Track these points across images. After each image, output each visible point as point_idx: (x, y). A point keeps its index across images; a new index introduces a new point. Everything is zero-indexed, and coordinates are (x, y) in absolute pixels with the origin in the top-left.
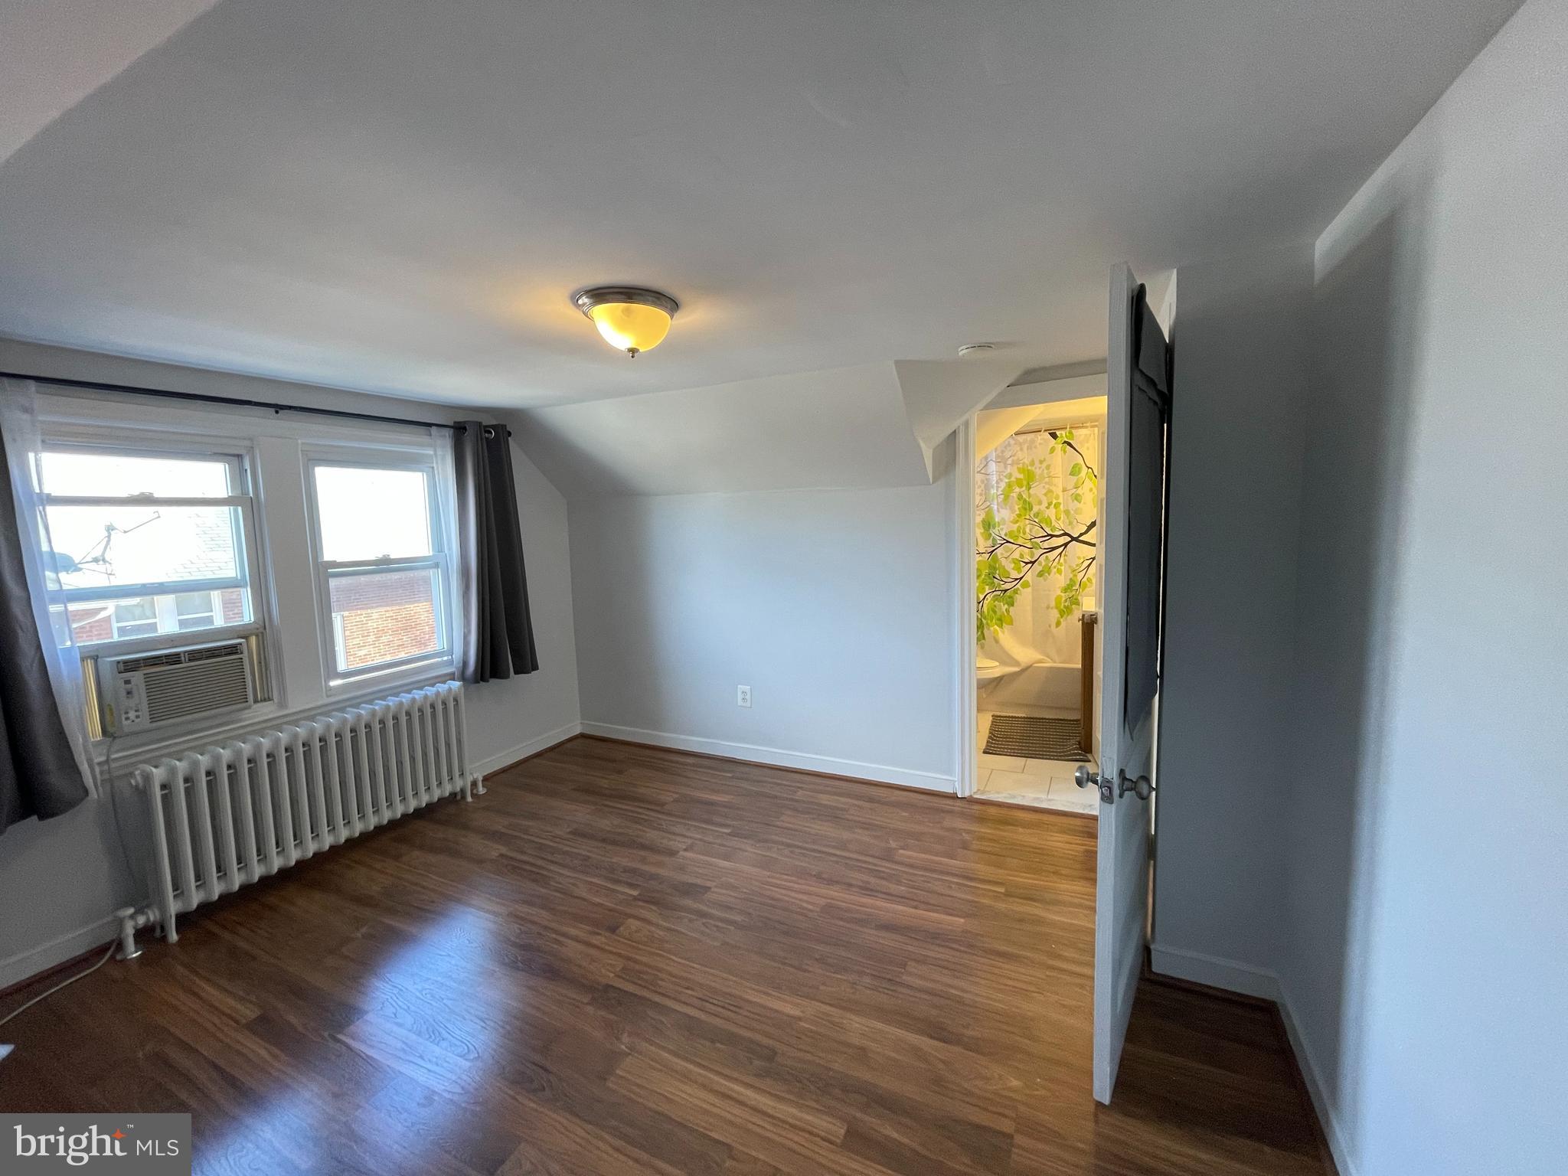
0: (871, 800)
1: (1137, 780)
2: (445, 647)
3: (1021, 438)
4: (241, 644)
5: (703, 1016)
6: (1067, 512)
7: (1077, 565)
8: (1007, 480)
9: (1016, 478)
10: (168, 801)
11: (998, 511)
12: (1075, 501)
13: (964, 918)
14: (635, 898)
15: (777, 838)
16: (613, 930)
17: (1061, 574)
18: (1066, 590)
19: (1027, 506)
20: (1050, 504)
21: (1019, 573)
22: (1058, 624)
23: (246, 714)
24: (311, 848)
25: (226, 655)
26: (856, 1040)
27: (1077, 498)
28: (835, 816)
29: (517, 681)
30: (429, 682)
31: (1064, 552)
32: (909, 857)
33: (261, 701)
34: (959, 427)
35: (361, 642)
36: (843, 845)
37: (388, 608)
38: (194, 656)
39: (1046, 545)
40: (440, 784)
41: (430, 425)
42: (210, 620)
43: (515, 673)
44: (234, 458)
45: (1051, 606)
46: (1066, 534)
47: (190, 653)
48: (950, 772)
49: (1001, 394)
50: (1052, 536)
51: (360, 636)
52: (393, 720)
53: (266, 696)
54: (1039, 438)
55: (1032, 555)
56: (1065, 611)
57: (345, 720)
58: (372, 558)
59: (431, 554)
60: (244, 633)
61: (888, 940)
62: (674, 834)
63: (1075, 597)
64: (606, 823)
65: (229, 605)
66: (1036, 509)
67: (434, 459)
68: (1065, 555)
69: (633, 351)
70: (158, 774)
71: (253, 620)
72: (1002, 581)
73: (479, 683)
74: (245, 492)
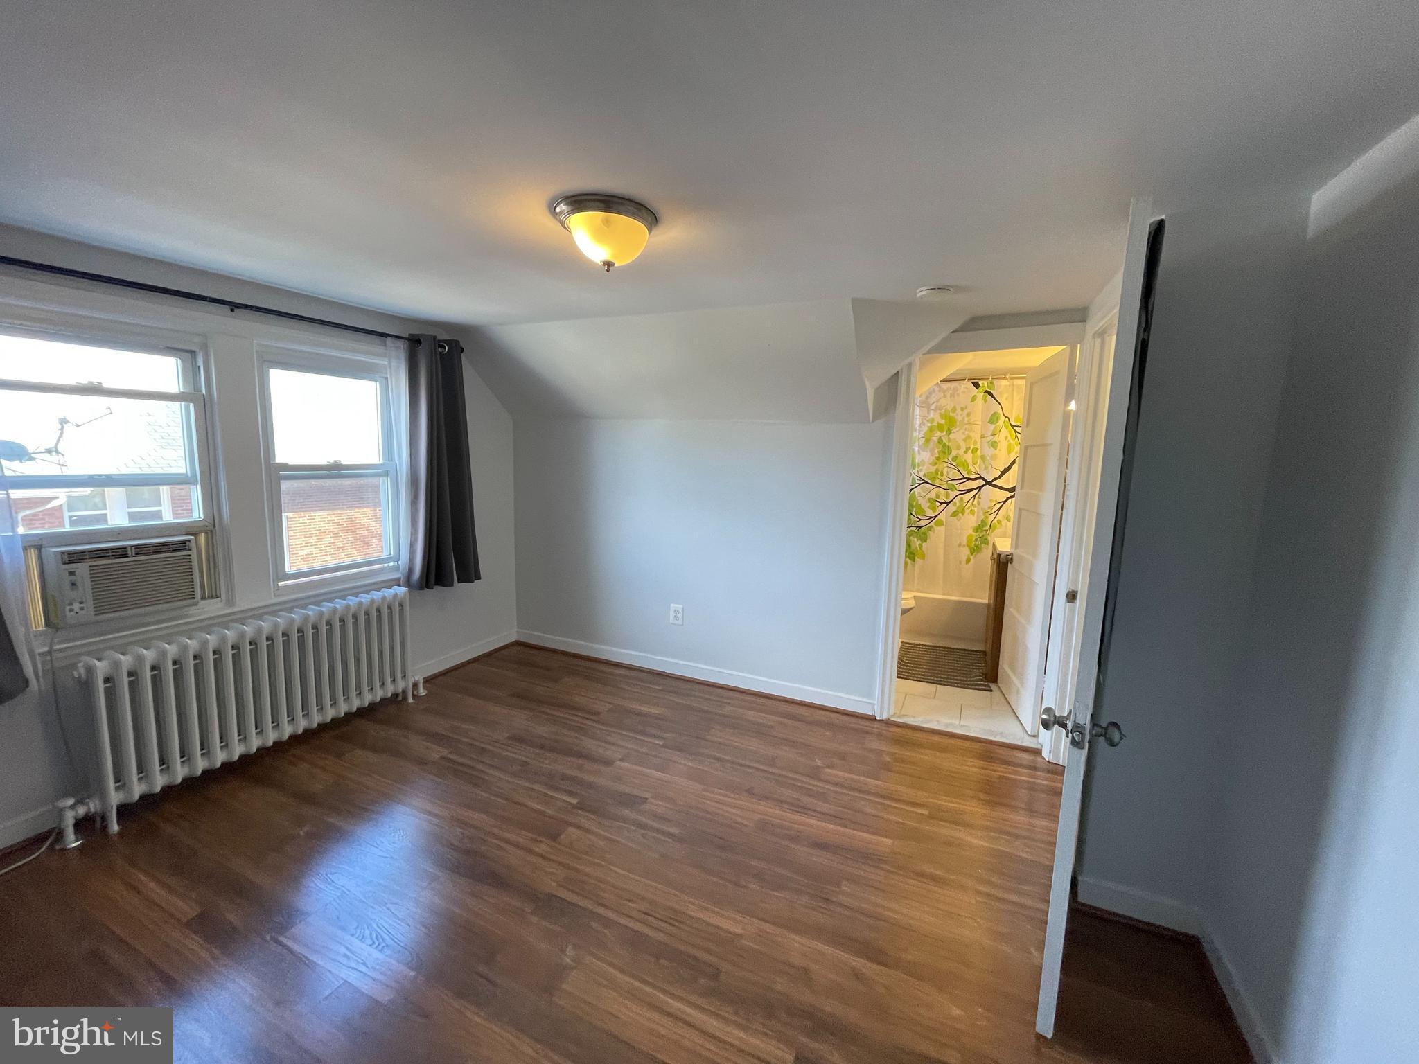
0: (794, 718)
1: (1108, 726)
2: (392, 553)
3: (945, 386)
4: (189, 541)
5: (646, 930)
6: (983, 458)
7: (989, 508)
8: (929, 425)
9: (938, 423)
10: (111, 695)
11: (919, 453)
12: (992, 448)
13: (891, 838)
14: (574, 807)
15: (706, 751)
16: (554, 837)
17: (973, 515)
18: (977, 529)
19: (946, 450)
20: (968, 449)
21: (934, 511)
22: (968, 561)
23: (192, 610)
24: (255, 743)
25: (174, 551)
26: (796, 960)
27: (994, 445)
28: (760, 732)
29: (460, 588)
30: (376, 587)
31: (977, 495)
32: (836, 776)
33: (209, 597)
34: (902, 369)
35: (304, 542)
36: (772, 761)
37: (331, 512)
38: (141, 550)
39: (962, 487)
40: (383, 685)
41: (385, 335)
42: (158, 515)
43: (459, 582)
44: (187, 354)
45: (962, 544)
46: (980, 478)
47: (137, 547)
48: (870, 695)
49: (944, 340)
50: (968, 479)
51: (303, 537)
52: (340, 622)
53: (214, 594)
54: (963, 386)
55: (947, 496)
56: (975, 550)
57: (293, 620)
58: (323, 461)
59: (381, 462)
60: (193, 530)
61: (821, 859)
62: (610, 743)
63: (984, 537)
64: (543, 730)
65: (180, 503)
66: (954, 453)
67: (388, 370)
68: (979, 498)
69: (608, 265)
70: (102, 668)
71: (202, 516)
72: (918, 518)
73: (423, 589)
74: (197, 389)
